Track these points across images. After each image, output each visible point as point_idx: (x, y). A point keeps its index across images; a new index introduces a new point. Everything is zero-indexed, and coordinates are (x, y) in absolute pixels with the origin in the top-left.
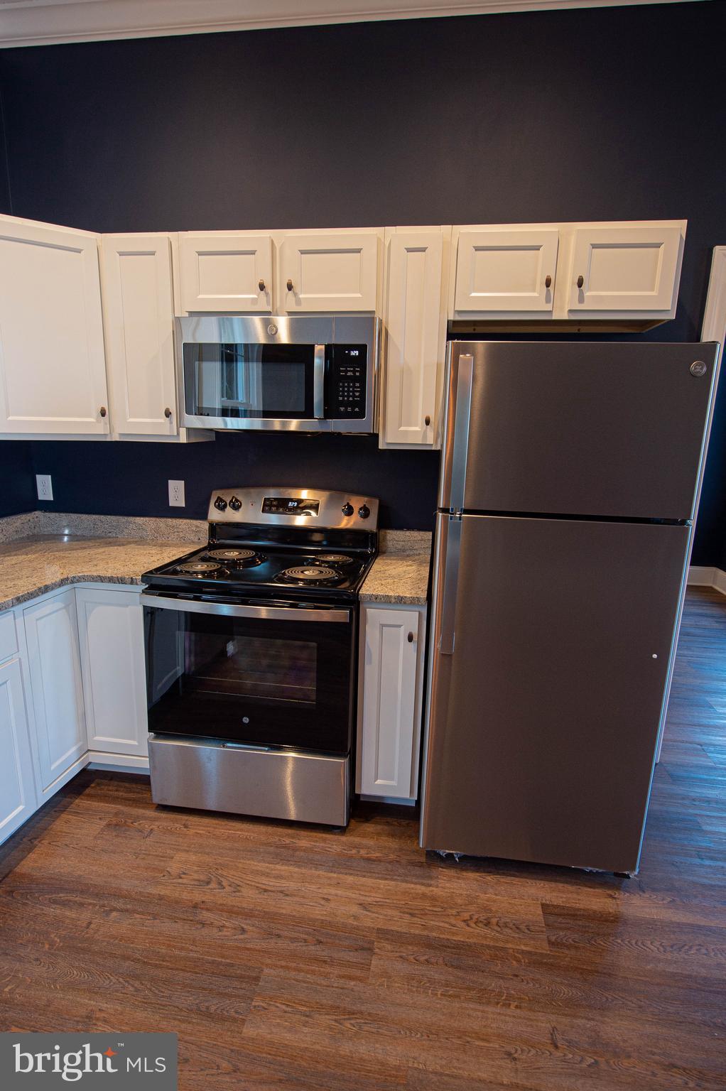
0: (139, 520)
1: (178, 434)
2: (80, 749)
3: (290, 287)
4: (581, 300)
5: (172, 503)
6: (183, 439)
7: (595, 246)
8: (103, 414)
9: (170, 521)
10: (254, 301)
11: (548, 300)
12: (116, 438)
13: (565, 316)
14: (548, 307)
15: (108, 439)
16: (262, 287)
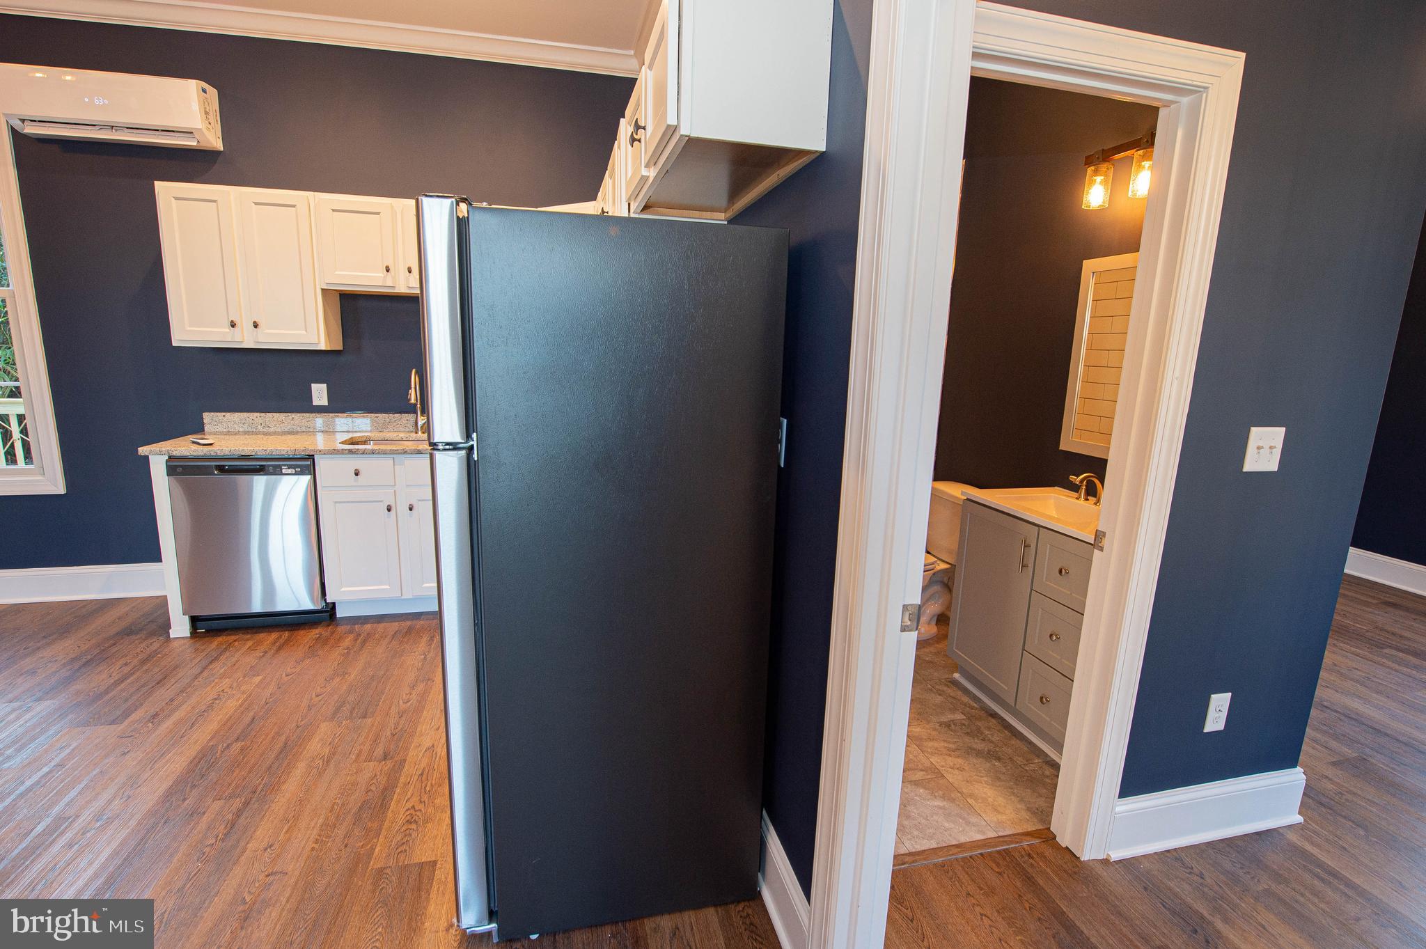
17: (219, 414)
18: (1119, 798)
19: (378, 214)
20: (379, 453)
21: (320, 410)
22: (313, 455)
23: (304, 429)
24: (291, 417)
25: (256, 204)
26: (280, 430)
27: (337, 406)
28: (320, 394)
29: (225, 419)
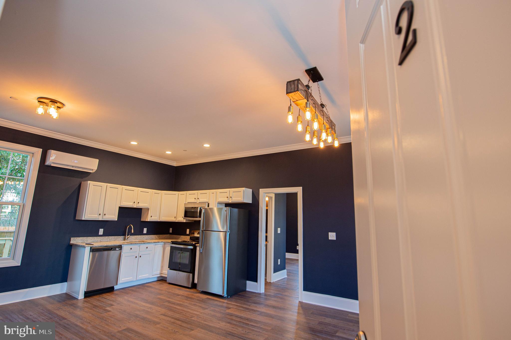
0: (182, 236)
1: (184, 221)
2: (160, 272)
3: (198, 199)
4: (232, 200)
5: (187, 233)
6: (185, 222)
7: (233, 192)
8: (175, 217)
9: (186, 236)
10: (194, 201)
11: (228, 200)
12: (177, 221)
13: (231, 202)
14: (228, 201)
15: (176, 221)
16: (195, 199)
17: (75, 238)
18: (274, 273)
19: (134, 191)
20: (137, 244)
21: (101, 236)
22: (121, 245)
23: (96, 241)
24: (94, 238)
25: (110, 187)
26: (90, 242)
27: (105, 235)
28: (101, 231)
29: (77, 239)
